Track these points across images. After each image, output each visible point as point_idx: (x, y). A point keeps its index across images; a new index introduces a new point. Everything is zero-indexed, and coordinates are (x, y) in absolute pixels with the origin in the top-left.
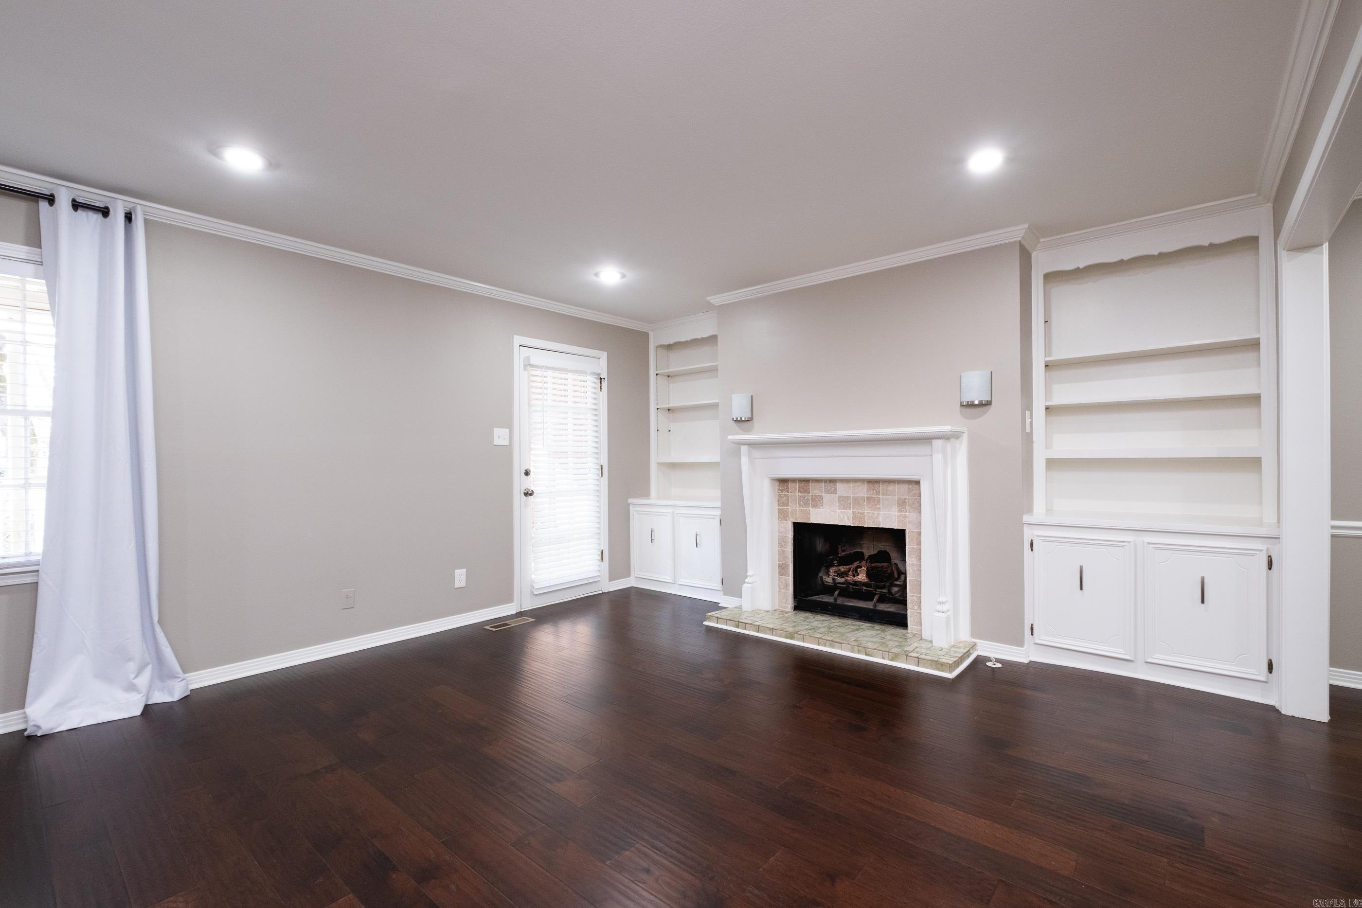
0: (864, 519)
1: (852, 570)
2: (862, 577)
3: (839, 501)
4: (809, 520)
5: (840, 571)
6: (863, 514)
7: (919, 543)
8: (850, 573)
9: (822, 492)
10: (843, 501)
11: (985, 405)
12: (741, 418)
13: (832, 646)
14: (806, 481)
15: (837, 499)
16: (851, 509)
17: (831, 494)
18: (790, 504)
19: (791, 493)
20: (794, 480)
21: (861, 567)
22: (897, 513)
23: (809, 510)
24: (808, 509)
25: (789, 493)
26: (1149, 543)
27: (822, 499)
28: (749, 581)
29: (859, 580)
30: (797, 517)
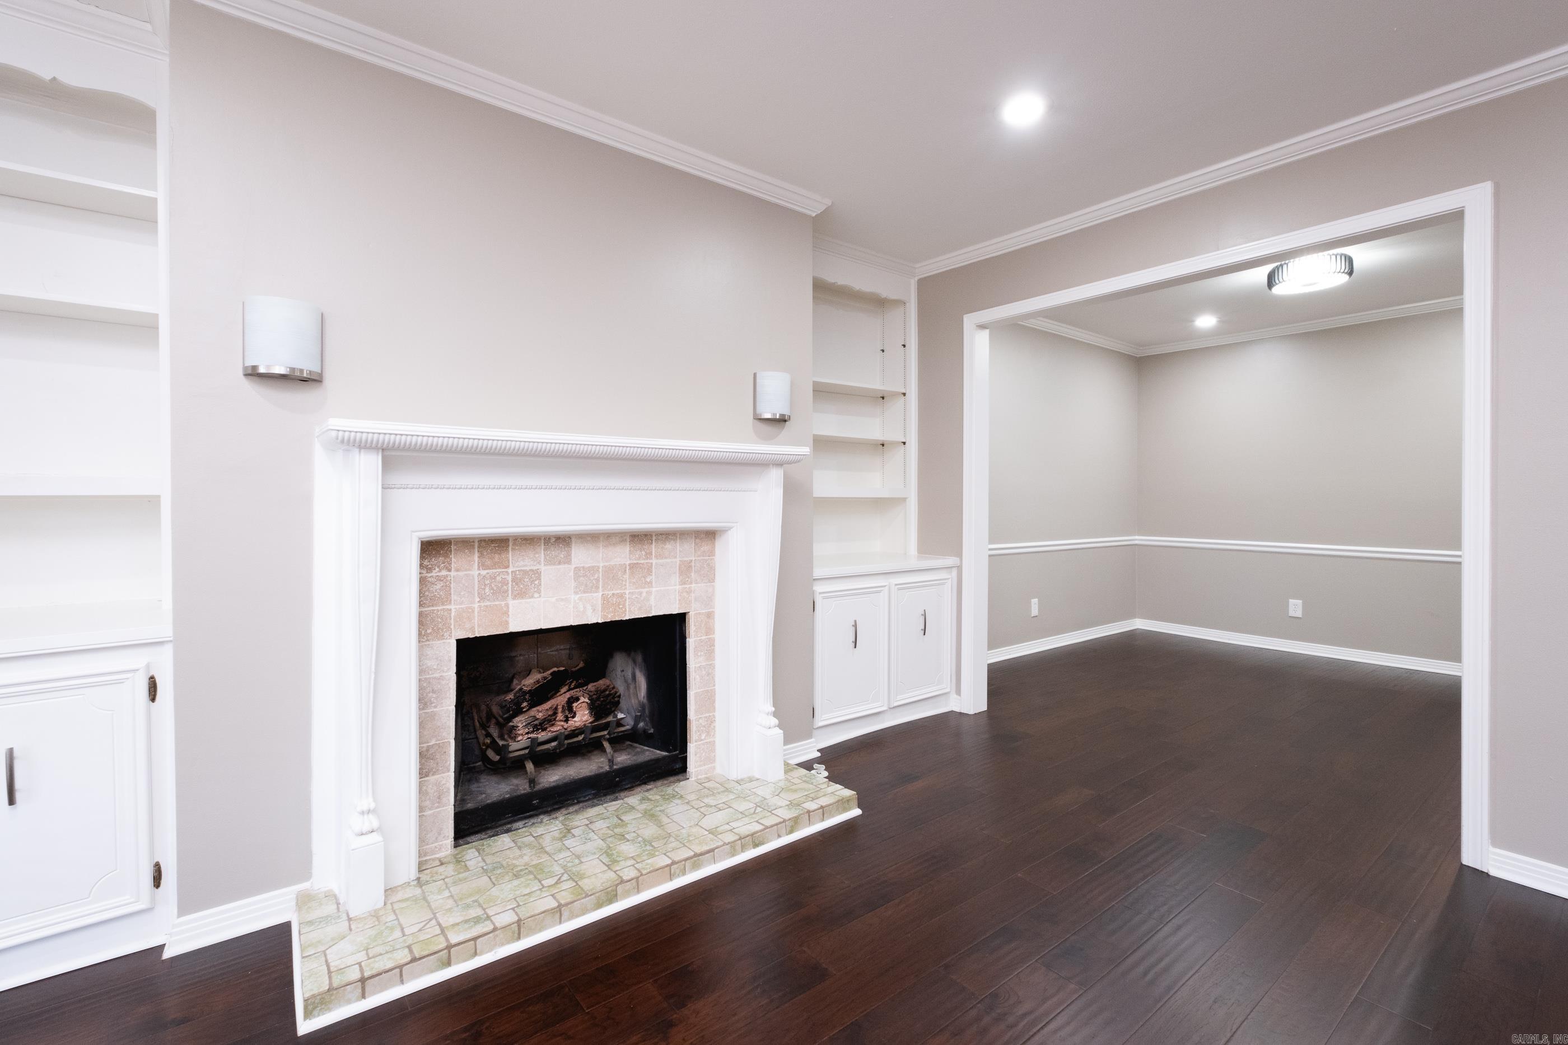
0: (624, 605)
1: (560, 710)
2: (582, 717)
3: (576, 577)
4: (507, 628)
5: (537, 719)
6: (620, 596)
7: (710, 630)
8: (560, 716)
9: (539, 564)
10: (585, 576)
11: (783, 420)
12: (270, 368)
13: (696, 866)
14: (501, 541)
15: (572, 574)
16: (600, 589)
17: (560, 563)
18: (454, 597)
19: (457, 570)
20: (466, 543)
21: (577, 699)
22: (678, 587)
23: (507, 605)
24: (503, 603)
25: (453, 573)
26: (896, 585)
27: (539, 578)
28: (366, 828)
29: (577, 724)
30: (468, 626)
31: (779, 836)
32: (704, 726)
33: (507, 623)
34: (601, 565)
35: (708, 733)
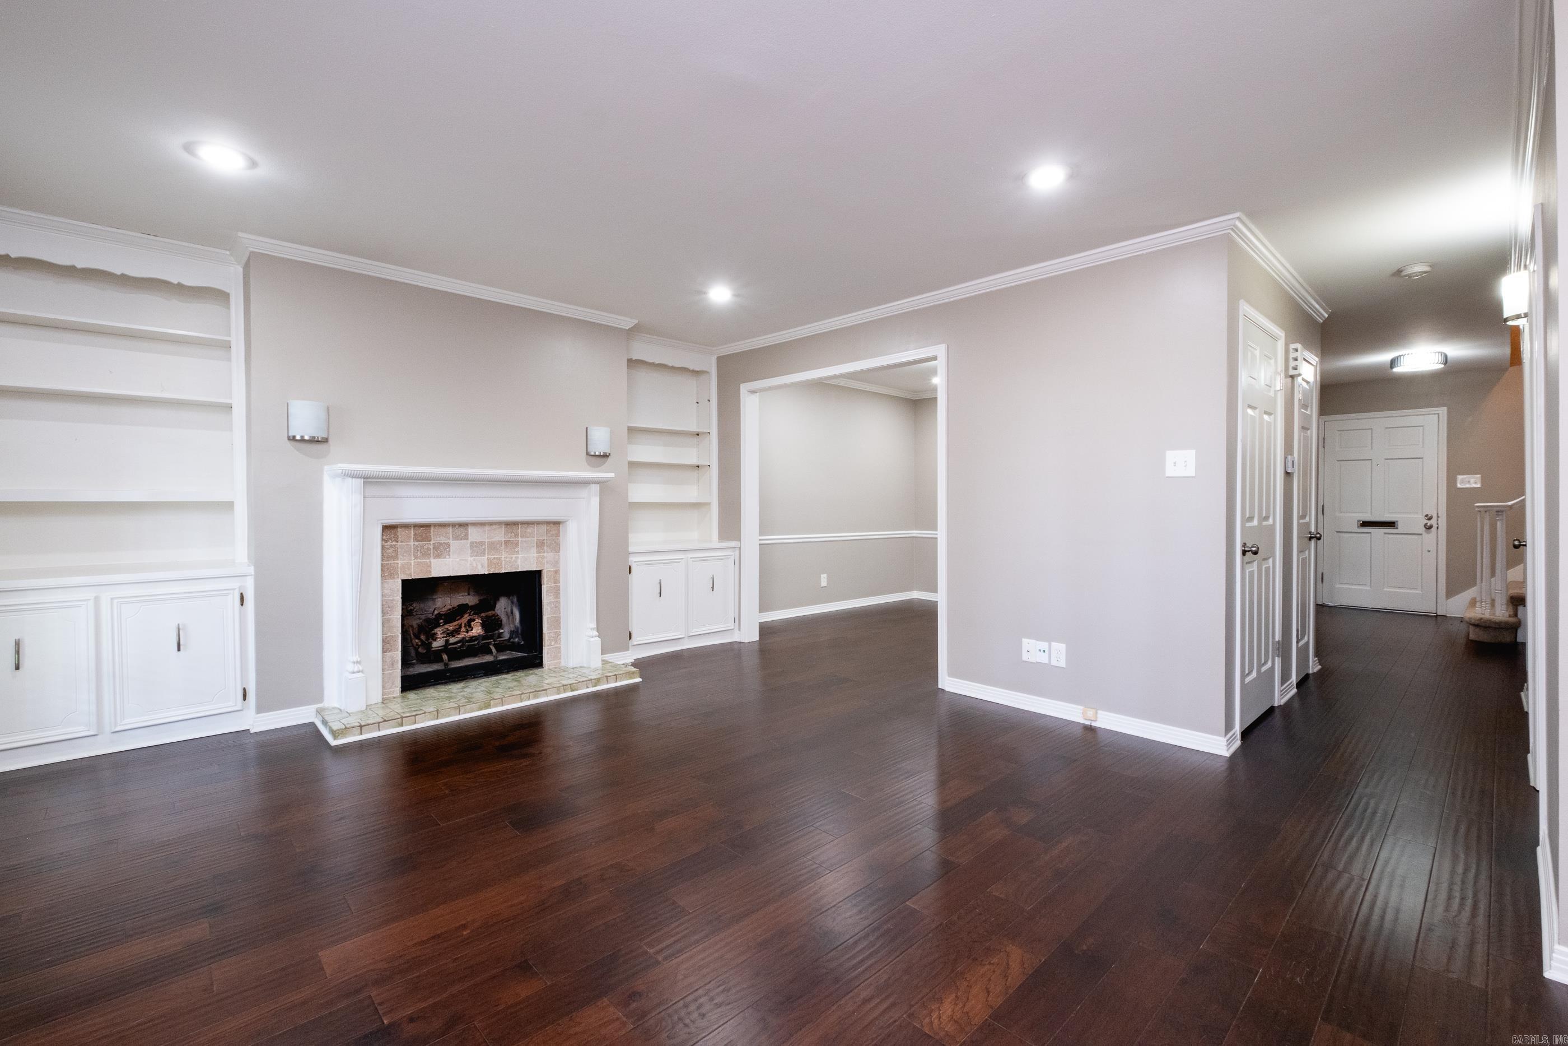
0: (501, 564)
1: (463, 626)
2: (477, 630)
3: (471, 548)
4: (431, 575)
5: (449, 630)
6: (499, 559)
7: (556, 581)
8: (463, 629)
9: (449, 539)
10: (476, 547)
11: (606, 456)
12: (302, 437)
14: (427, 526)
15: (469, 545)
16: (486, 555)
17: (461, 539)
18: (400, 557)
19: (402, 542)
20: (406, 526)
21: (474, 620)
22: (535, 555)
23: (430, 562)
24: (428, 561)
25: (399, 544)
26: (691, 558)
27: (449, 547)
28: (356, 669)
29: (474, 635)
30: (408, 572)
31: (588, 687)
32: (553, 637)
33: (431, 572)
34: (487, 541)
35: (556, 642)
